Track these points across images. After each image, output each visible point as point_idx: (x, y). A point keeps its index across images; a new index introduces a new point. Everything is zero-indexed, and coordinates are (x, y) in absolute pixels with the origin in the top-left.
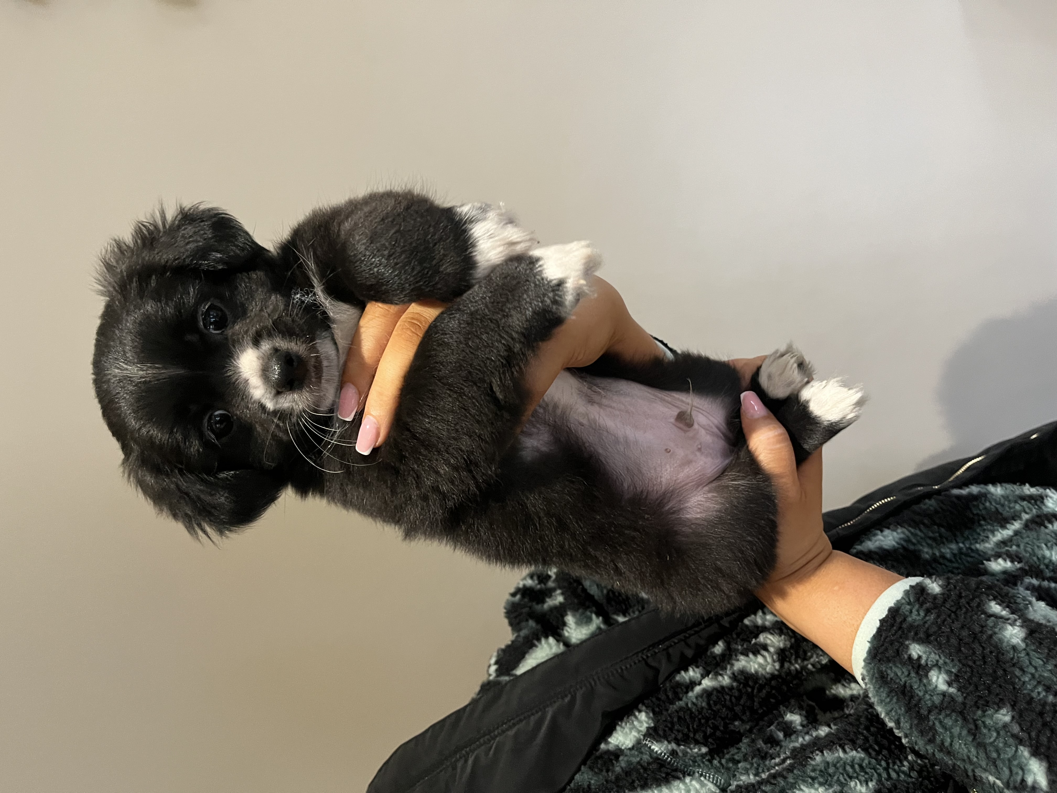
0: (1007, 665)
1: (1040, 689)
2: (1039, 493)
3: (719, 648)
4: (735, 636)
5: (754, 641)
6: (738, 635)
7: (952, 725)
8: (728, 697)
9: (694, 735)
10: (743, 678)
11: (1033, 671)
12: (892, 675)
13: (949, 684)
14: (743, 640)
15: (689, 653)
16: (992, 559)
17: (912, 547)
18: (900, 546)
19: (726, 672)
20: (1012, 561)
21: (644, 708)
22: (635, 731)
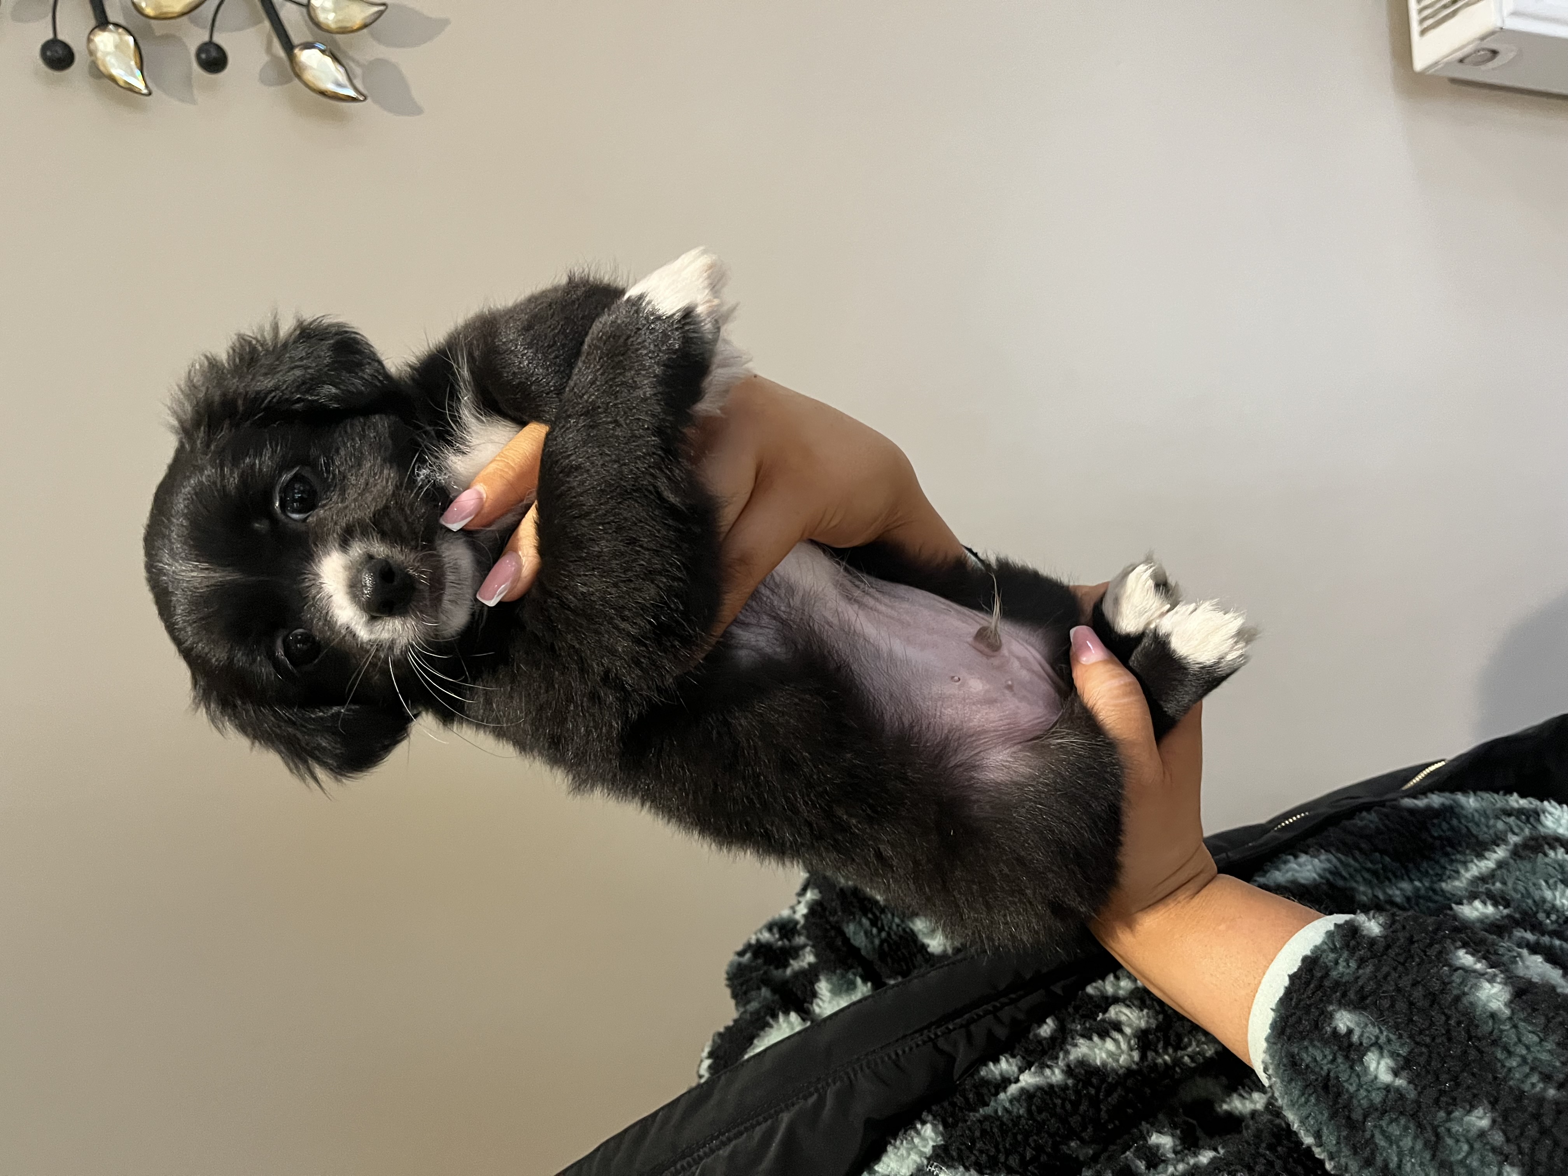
0: (1484, 1042)
1: (1535, 1079)
2: (1532, 806)
3: (1047, 1029)
4: (1071, 1010)
5: (1101, 1016)
6: (1077, 1009)
7: (1401, 1134)
8: (1059, 1102)
9: (1007, 1159)
10: (1083, 1072)
11: (1524, 1052)
12: (1308, 1060)
13: (1396, 1073)
14: (1085, 1017)
15: (1001, 1032)
16: (1465, 901)
17: (1340, 883)
18: (1324, 881)
19: (1057, 1063)
20: (1496, 904)
21: (930, 1118)
22: (916, 1153)
